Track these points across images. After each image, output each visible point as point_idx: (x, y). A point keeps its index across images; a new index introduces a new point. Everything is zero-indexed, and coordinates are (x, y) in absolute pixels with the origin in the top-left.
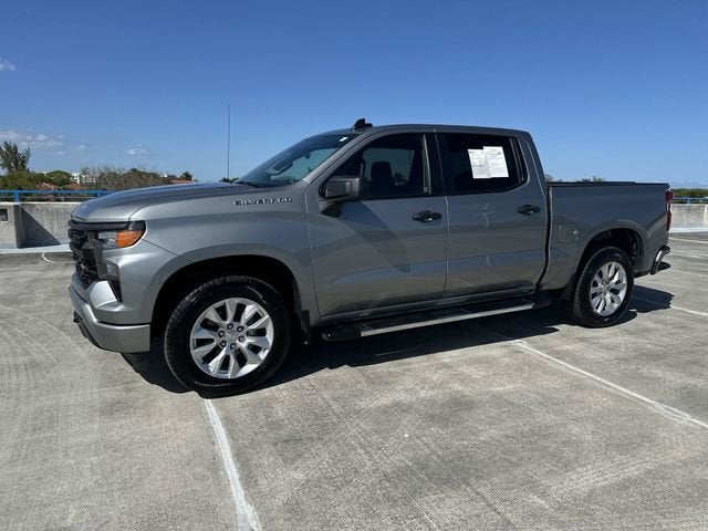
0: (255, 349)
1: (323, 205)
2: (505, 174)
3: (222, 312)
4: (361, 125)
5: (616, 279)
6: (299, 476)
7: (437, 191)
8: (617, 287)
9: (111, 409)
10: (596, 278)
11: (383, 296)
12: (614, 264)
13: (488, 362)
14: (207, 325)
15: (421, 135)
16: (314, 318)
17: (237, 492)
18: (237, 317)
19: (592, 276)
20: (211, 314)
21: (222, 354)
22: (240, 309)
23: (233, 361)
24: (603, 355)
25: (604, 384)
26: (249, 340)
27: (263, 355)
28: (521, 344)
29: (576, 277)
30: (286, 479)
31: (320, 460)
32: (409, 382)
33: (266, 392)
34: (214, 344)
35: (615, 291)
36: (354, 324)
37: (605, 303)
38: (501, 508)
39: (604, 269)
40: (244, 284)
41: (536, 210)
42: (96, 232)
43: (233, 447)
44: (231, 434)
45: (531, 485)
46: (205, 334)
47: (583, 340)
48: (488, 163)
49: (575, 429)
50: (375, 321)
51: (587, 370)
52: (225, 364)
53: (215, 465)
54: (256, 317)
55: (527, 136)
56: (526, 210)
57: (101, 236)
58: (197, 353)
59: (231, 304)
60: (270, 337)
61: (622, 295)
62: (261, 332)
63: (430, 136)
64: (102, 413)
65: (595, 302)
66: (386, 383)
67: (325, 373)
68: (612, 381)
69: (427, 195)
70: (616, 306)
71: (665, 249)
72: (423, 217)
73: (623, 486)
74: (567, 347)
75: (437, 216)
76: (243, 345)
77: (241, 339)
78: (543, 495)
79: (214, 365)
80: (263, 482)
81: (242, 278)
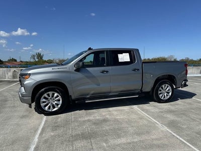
0: (58, 105)
1: (75, 68)
2: (129, 60)
3: (48, 95)
4: (90, 49)
5: (168, 89)
7: (108, 65)
9: (23, 117)
10: (160, 89)
11: (92, 92)
12: (167, 85)
13: (121, 110)
14: (45, 98)
15: (105, 51)
16: (73, 97)
17: (37, 136)
18: (53, 97)
19: (158, 88)
20: (45, 95)
21: (49, 105)
22: (53, 94)
23: (51, 107)
24: (157, 110)
26: (56, 102)
29: (153, 89)
30: (49, 134)
33: (59, 115)
34: (46, 103)
37: (164, 96)
39: (163, 86)
40: (55, 88)
41: (138, 70)
46: (44, 100)
47: (155, 106)
48: (124, 57)
49: (130, 129)
50: (90, 99)
52: (49, 108)
54: (57, 96)
55: (137, 50)
56: (134, 70)
58: (43, 105)
59: (51, 93)
60: (61, 102)
61: (170, 94)
62: (59, 100)
63: (107, 51)
65: (161, 95)
68: (152, 117)
69: (105, 66)
70: (168, 97)
71: (186, 80)
72: (103, 72)
73: (130, 143)
75: (107, 72)
76: (54, 103)
77: (54, 102)
79: (46, 108)
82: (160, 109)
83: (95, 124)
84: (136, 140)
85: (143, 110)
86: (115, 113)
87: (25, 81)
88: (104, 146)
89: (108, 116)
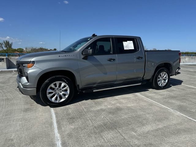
0: (65, 95)
1: (82, 57)
2: (133, 48)
3: (55, 85)
4: (94, 35)
5: (165, 76)
6: (73, 127)
7: (114, 53)
8: (165, 79)
9: (26, 110)
10: (159, 76)
11: (99, 81)
12: (164, 73)
13: (128, 98)
14: (51, 88)
15: (110, 38)
16: (80, 87)
17: (56, 131)
18: (60, 86)
19: (158, 76)
20: (52, 85)
21: (56, 96)
22: (60, 84)
23: (58, 98)
24: (160, 97)
25: (158, 104)
26: (63, 92)
27: (67, 96)
28: (138, 94)
29: (153, 76)
30: (69, 128)
31: (79, 123)
32: (106, 104)
33: (67, 106)
34: (53, 93)
35: (165, 80)
36: (92, 88)
37: (162, 83)
38: (124, 135)
39: (161, 74)
40: (61, 78)
41: (142, 58)
42: (23, 64)
43: (56, 120)
44: (57, 117)
45: (133, 130)
46: (51, 91)
47: (155, 93)
48: (129, 45)
49: (148, 116)
50: (97, 88)
51: (154, 101)
52: (56, 99)
53: (51, 124)
54: (65, 86)
55: (140, 38)
56: (138, 58)
57: (24, 65)
58: (49, 96)
59: (58, 83)
60: (68, 92)
61: (167, 81)
62: (66, 90)
63: (112, 38)
64: (24, 111)
65: (159, 83)
66: (100, 104)
67: (84, 101)
68: (161, 104)
69: (111, 54)
70: (165, 84)
71: (179, 68)
72: (110, 60)
73: (157, 130)
74: (150, 95)
75: (114, 60)
76: (61, 94)
77: (61, 92)
78: (136, 132)
79: (53, 99)
80: (63, 128)
81: (60, 76)
82: (161, 95)
83: (110, 113)
84: (160, 126)
85: (148, 97)
86: (123, 101)
87: (28, 70)
88: (134, 135)
89: (118, 105)
